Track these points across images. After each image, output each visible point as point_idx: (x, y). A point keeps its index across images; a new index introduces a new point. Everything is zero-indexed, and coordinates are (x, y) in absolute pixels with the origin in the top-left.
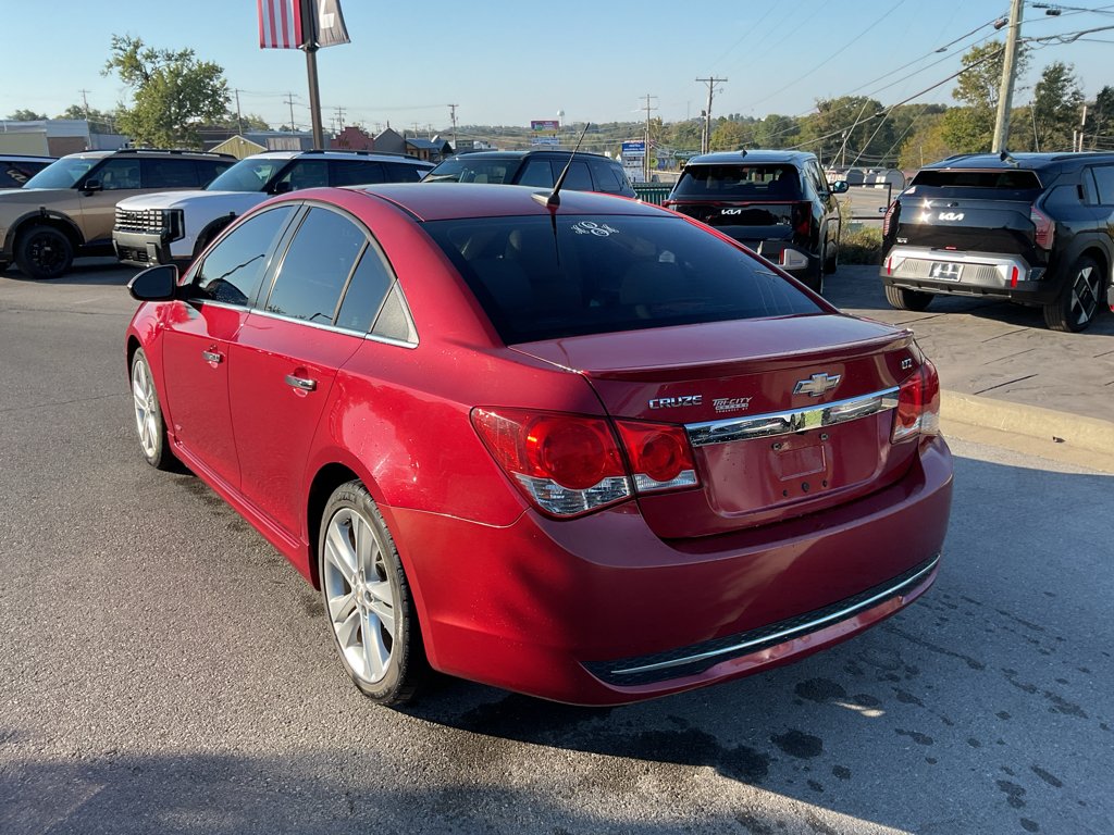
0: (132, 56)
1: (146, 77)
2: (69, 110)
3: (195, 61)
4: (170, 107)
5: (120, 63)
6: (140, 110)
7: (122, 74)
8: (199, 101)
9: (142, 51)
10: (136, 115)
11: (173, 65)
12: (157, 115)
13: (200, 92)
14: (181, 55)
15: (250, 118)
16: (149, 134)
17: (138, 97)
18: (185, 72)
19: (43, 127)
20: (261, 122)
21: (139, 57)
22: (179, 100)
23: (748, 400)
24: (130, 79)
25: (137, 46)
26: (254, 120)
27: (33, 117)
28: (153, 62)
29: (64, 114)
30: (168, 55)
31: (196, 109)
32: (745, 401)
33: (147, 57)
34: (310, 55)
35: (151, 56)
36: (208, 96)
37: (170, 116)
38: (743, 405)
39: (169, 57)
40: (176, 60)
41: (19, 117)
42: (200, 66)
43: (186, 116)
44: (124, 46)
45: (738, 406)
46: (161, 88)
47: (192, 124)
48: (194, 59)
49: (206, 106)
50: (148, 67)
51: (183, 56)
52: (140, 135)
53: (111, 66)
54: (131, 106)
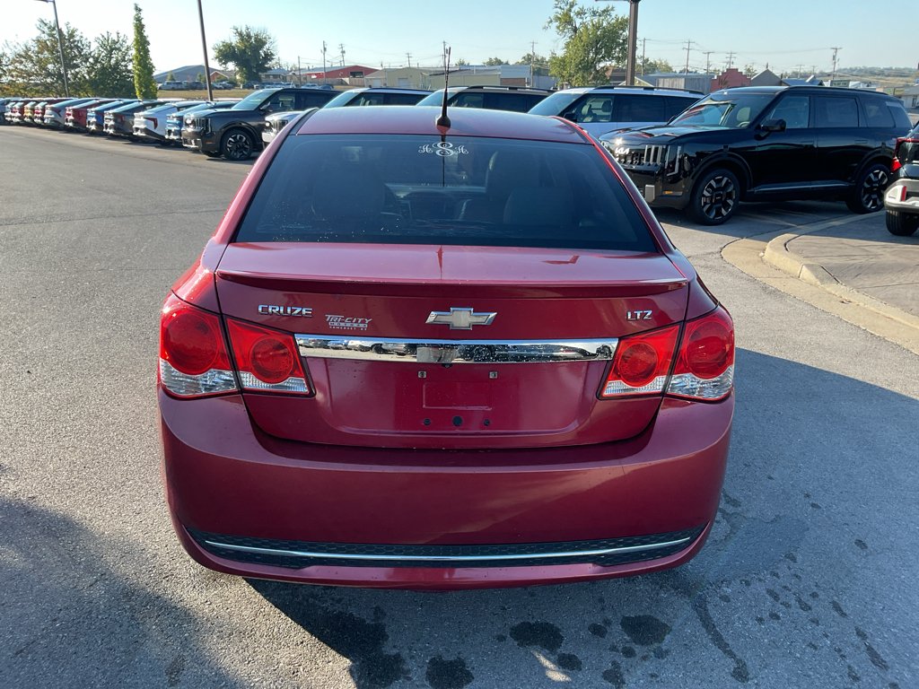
0: (567, 15)
1: (575, 30)
2: (524, 58)
3: (613, 17)
4: (589, 54)
5: (558, 19)
6: (566, 57)
7: (558, 27)
8: (612, 48)
9: (576, 9)
10: (563, 60)
11: (596, 20)
12: (577, 61)
13: (613, 41)
14: (604, 12)
15: (658, 62)
16: (570, 76)
17: (567, 45)
18: (604, 25)
19: (499, 70)
20: (667, 66)
21: (572, 14)
22: (597, 49)
23: (367, 321)
24: (563, 32)
25: (572, 6)
26: (661, 63)
27: (499, 62)
28: (582, 18)
29: (520, 61)
30: (593, 12)
31: (609, 55)
32: (363, 322)
33: (578, 14)
34: (633, 5)
35: (581, 13)
36: (619, 44)
37: (587, 61)
38: (362, 325)
39: (594, 13)
40: (600, 16)
41: (490, 63)
42: (617, 21)
43: (599, 61)
44: (563, 5)
45: (355, 325)
46: (584, 38)
47: (602, 68)
48: (613, 14)
49: (617, 52)
50: (578, 22)
51: (606, 12)
52: (563, 76)
53: (551, 21)
54: (560, 53)
